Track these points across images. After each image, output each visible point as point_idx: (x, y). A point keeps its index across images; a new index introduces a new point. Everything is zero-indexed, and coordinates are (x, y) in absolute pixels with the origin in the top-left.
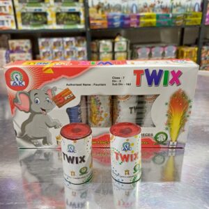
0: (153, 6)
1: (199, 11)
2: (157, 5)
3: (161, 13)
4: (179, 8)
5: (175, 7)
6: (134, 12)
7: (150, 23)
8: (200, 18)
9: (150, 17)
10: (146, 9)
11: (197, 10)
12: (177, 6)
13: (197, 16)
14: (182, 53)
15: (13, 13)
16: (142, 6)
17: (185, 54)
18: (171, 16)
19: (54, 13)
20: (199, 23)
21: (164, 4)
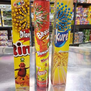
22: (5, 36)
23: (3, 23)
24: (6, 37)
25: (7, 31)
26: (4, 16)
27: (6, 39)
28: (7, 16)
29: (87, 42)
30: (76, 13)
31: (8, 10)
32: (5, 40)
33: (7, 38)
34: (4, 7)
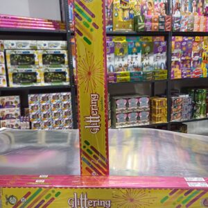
0: (126, 66)
1: (165, 69)
2: (130, 65)
3: (134, 71)
4: (148, 67)
5: (144, 66)
6: (112, 71)
7: (125, 79)
8: (166, 74)
9: (125, 75)
10: (121, 69)
11: (163, 68)
12: (147, 65)
13: (163, 73)
14: (155, 102)
15: (5, 74)
16: (117, 66)
17: (157, 104)
18: (142, 73)
19: (43, 73)
20: (166, 78)
21: (136, 64)
22: (13, 109)
23: (11, 79)
24: (17, 110)
25: (18, 97)
26: (12, 64)
27: (16, 114)
28: (19, 63)
29: (202, 117)
30: (172, 54)
31: (21, 52)
32: (14, 117)
33: (19, 113)
34: (13, 45)
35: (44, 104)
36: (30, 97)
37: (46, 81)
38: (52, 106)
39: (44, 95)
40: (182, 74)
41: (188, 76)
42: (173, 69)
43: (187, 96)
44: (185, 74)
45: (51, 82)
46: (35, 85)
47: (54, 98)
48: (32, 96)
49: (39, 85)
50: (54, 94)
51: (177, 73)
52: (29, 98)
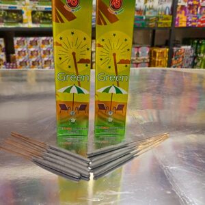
1: (169, 14)
4: (152, 11)
5: (148, 10)
8: (170, 21)
12: (150, 9)
13: (167, 19)
14: (155, 53)
17: (157, 55)
18: (144, 18)
19: (30, 12)
20: (170, 26)
21: (138, 7)
35: (32, 49)
36: (16, 40)
37: (34, 22)
38: (42, 52)
39: (32, 39)
40: (188, 21)
41: (194, 24)
42: (178, 15)
43: (189, 47)
44: (191, 22)
45: (39, 22)
46: (21, 25)
47: (43, 42)
48: (19, 39)
49: (26, 26)
50: (44, 38)
51: (182, 20)
52: (15, 42)
